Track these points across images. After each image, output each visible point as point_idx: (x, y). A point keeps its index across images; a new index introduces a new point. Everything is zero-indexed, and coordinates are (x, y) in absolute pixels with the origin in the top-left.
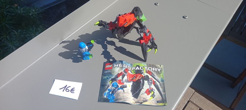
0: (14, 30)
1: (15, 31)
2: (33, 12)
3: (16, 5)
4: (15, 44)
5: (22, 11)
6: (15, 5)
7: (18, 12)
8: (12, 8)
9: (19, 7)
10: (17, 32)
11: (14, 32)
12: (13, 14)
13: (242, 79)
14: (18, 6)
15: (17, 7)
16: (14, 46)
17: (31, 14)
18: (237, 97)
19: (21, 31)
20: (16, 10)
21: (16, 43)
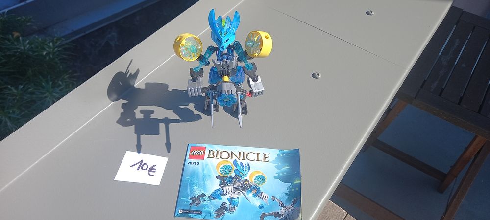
0: (9, 86)
1: (12, 88)
2: (49, 47)
3: (16, 34)
4: (12, 116)
5: (28, 46)
6: (14, 33)
7: (19, 49)
8: (9, 40)
9: (20, 38)
10: (16, 88)
11: (10, 90)
12: (8, 53)
13: (456, 177)
14: (21, 36)
15: (18, 37)
16: (10, 118)
17: (44, 53)
18: (445, 214)
19: (23, 87)
20: (16, 43)
21: (14, 112)
